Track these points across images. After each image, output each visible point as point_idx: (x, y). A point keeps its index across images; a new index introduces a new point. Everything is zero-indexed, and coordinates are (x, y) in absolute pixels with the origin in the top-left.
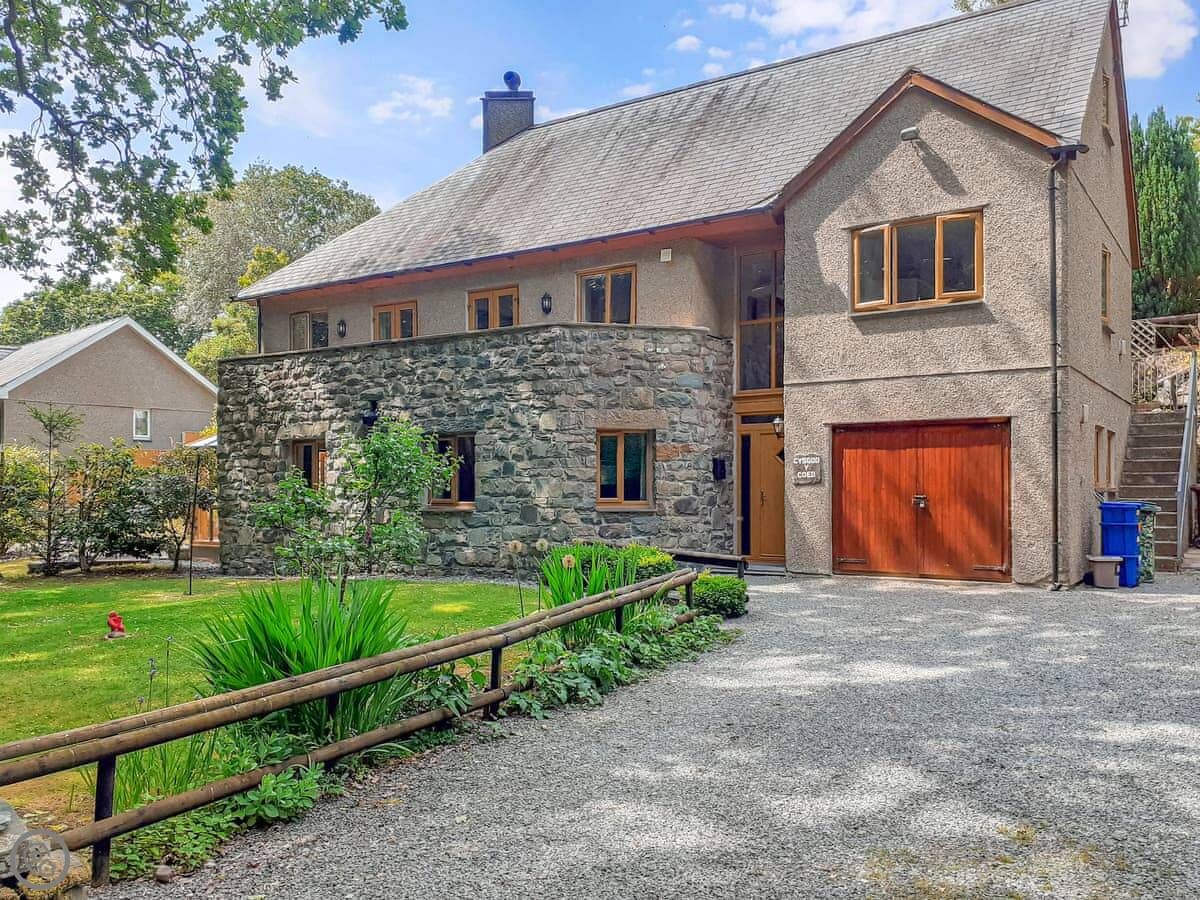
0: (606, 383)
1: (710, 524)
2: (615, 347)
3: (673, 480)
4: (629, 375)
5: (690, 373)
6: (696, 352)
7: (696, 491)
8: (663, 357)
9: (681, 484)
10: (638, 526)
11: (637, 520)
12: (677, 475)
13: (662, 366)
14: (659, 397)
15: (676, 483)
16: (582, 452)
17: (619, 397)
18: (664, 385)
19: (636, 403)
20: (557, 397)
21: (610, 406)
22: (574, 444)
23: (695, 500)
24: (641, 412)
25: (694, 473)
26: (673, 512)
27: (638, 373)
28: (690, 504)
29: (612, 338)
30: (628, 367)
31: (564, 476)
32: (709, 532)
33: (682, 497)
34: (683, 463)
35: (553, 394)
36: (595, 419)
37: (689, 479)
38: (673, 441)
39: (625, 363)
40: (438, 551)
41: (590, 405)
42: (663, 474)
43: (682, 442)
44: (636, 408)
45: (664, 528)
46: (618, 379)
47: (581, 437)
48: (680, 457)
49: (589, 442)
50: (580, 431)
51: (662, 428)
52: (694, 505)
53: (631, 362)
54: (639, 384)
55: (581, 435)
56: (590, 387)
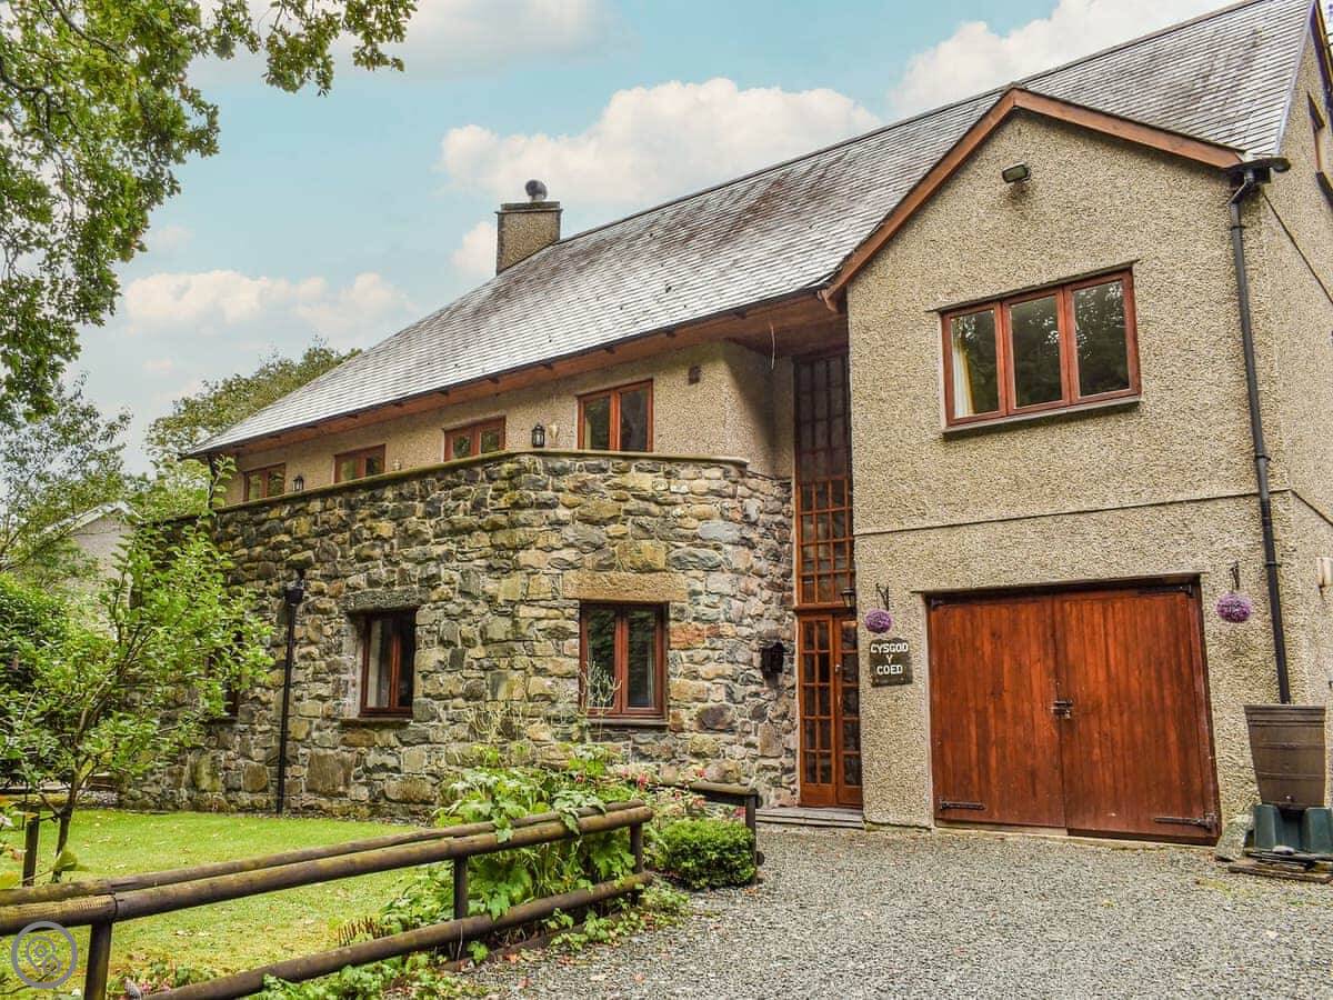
0: (596, 534)
1: (756, 747)
2: (608, 483)
3: (696, 678)
4: (629, 524)
5: (721, 522)
6: (730, 491)
7: (730, 695)
8: (679, 498)
9: (707, 684)
10: (640, 747)
11: (640, 737)
12: (702, 670)
13: (678, 511)
14: (673, 554)
15: (700, 683)
16: (558, 634)
17: (614, 555)
18: (683, 537)
19: (639, 564)
20: (522, 554)
21: (600, 567)
22: (545, 622)
23: (729, 709)
24: (646, 577)
25: (728, 669)
26: (695, 726)
27: (643, 520)
28: (722, 714)
29: (604, 471)
30: (628, 512)
31: (530, 669)
32: (754, 759)
33: (710, 704)
34: (710, 652)
35: (516, 549)
36: (575, 585)
37: (719, 676)
38: (695, 619)
39: (624, 506)
40: (363, 780)
41: (571, 566)
42: (681, 669)
43: (709, 621)
44: (640, 571)
45: (680, 750)
46: (613, 529)
47: (556, 612)
48: (707, 644)
49: (568, 619)
50: (554, 603)
51: (678, 600)
52: (729, 715)
53: (633, 504)
54: (646, 536)
55: (557, 608)
56: (571, 540)
